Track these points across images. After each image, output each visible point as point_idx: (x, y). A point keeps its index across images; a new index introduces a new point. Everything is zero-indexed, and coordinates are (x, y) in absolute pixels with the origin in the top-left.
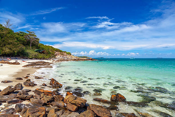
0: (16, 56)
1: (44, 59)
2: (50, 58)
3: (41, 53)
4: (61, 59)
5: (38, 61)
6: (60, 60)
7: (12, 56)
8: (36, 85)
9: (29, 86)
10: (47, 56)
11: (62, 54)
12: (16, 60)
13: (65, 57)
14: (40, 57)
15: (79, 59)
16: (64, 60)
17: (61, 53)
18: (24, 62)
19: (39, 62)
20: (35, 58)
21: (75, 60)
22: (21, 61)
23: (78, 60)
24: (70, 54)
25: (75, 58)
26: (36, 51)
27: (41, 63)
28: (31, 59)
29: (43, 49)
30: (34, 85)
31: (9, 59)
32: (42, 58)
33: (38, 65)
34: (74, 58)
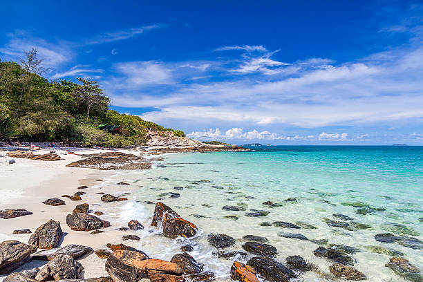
0: (53, 140)
1: (119, 147)
2: (134, 146)
3: (113, 133)
4: (160, 147)
5: (106, 151)
6: (160, 150)
7: (43, 141)
8: (108, 225)
9: (84, 230)
10: (126, 139)
11: (163, 136)
12: (53, 149)
13: (170, 141)
14: (111, 141)
15: (204, 147)
16: (169, 150)
17: (161, 133)
18: (72, 153)
19: (109, 154)
20: (98, 145)
21: (195, 149)
22: (64, 152)
23: (203, 149)
24: (183, 136)
25: (196, 146)
26: (101, 128)
27: (114, 157)
28: (89, 146)
29: (117, 123)
30: (102, 224)
31: (35, 148)
32: (115, 144)
33: (107, 160)
34: (192, 144)
